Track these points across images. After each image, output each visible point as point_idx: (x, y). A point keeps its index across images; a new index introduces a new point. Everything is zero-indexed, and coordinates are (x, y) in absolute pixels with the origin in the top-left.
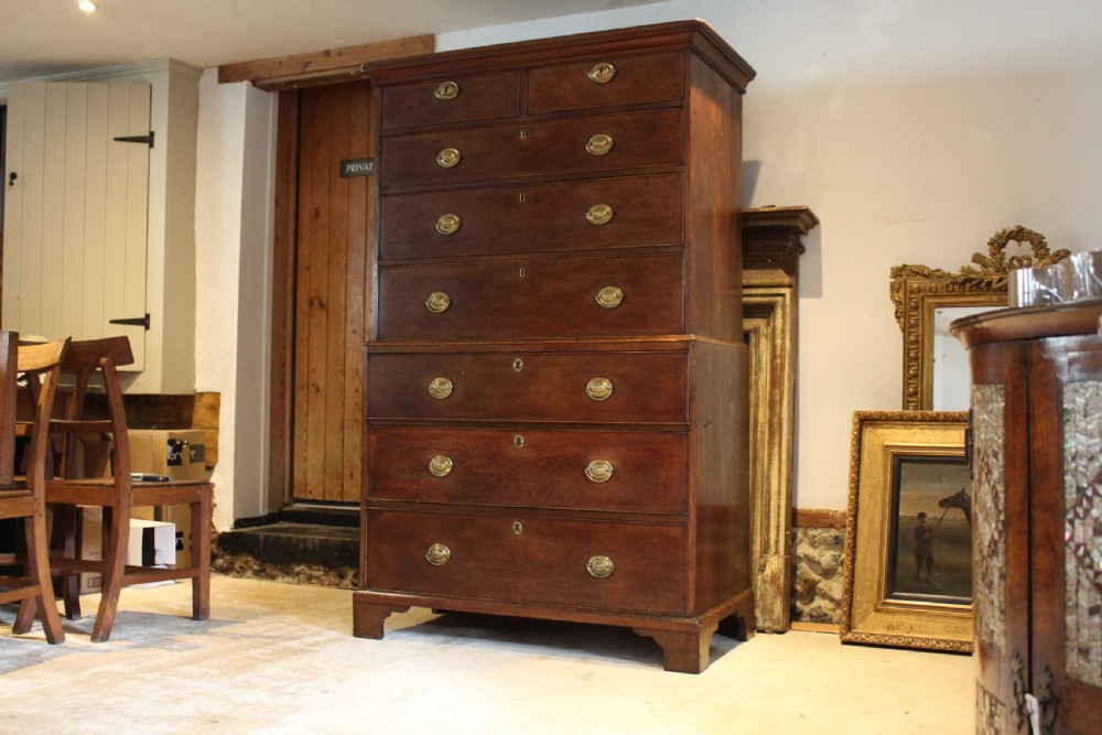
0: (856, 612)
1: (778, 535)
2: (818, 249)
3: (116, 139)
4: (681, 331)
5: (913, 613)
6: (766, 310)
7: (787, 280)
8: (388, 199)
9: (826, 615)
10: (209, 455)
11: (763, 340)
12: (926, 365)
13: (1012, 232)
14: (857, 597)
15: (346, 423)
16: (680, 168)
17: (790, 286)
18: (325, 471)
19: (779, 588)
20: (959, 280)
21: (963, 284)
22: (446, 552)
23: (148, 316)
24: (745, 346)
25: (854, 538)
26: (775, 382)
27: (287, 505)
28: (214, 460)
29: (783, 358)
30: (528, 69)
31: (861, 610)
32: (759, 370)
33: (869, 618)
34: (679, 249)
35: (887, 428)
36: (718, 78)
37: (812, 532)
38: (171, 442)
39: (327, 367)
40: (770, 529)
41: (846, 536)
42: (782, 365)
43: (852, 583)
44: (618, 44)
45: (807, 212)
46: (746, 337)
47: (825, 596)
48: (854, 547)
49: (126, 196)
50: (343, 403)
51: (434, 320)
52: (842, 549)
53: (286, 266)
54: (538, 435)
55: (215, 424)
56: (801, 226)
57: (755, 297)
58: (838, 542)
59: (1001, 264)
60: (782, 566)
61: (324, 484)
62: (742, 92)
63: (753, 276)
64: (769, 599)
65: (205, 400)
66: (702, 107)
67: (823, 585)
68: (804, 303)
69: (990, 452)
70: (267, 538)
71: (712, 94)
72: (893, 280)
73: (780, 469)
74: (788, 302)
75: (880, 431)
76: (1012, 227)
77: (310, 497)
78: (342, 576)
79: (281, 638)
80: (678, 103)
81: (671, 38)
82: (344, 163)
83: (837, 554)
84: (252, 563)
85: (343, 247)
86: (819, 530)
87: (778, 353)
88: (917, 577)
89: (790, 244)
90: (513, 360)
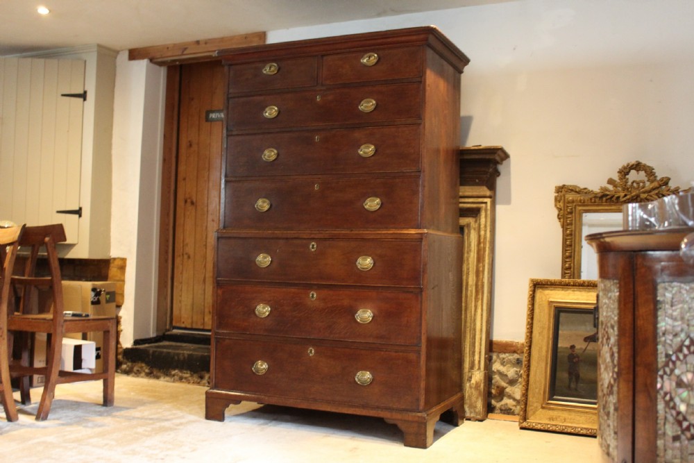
0: (529, 409)
1: (480, 358)
2: (509, 173)
3: (63, 95)
4: (418, 227)
5: (566, 410)
6: (475, 213)
7: (488, 193)
8: (232, 138)
9: (511, 409)
10: (118, 298)
11: (472, 231)
12: (577, 249)
13: (633, 165)
14: (530, 399)
15: (207, 279)
16: (419, 121)
17: (490, 197)
18: (193, 309)
19: (480, 391)
20: (599, 195)
21: (601, 197)
22: (265, 366)
23: (80, 209)
24: (461, 236)
25: (529, 361)
26: (480, 259)
27: (169, 330)
28: (121, 301)
29: (485, 243)
30: (323, 56)
31: (533, 408)
32: (469, 251)
33: (538, 412)
34: (417, 174)
35: (551, 290)
36: (445, 63)
37: (502, 356)
38: (94, 290)
39: (195, 242)
40: (475, 354)
41: (524, 358)
42: (484, 248)
43: (527, 390)
44: (382, 41)
45: (501, 150)
46: (461, 229)
47: (510, 397)
48: (529, 367)
49: (68, 131)
50: (205, 266)
51: (261, 217)
52: (521, 367)
53: (170, 178)
54: (325, 292)
55: (122, 278)
56: (498, 158)
57: (468, 204)
58: (519, 362)
59: (625, 185)
60: (482, 378)
61: (192, 317)
62: (461, 72)
63: (466, 190)
64: (474, 399)
65: (116, 263)
66: (434, 82)
67: (509, 390)
68: (499, 208)
69: (609, 325)
70: (154, 352)
71: (441, 73)
72: (557, 194)
73: (482, 315)
74: (489, 207)
75: (547, 292)
76: (633, 162)
77: (183, 326)
78: (202, 378)
79: (159, 420)
80: (419, 79)
81: (414, 38)
82: (208, 113)
83: (518, 370)
84: (144, 368)
85: (207, 165)
86: (507, 355)
87: (482, 240)
88: (569, 387)
89: (491, 170)
90: (310, 244)
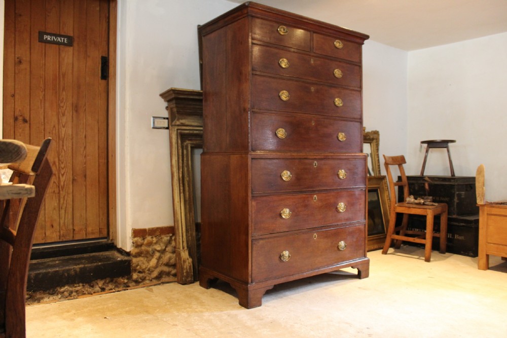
4: (361, 152)
8: (256, 76)
16: (360, 89)
30: (314, 33)
34: (360, 120)
44: (345, 35)
54: (321, 195)
80: (359, 64)
82: (41, 34)
90: (313, 162)
